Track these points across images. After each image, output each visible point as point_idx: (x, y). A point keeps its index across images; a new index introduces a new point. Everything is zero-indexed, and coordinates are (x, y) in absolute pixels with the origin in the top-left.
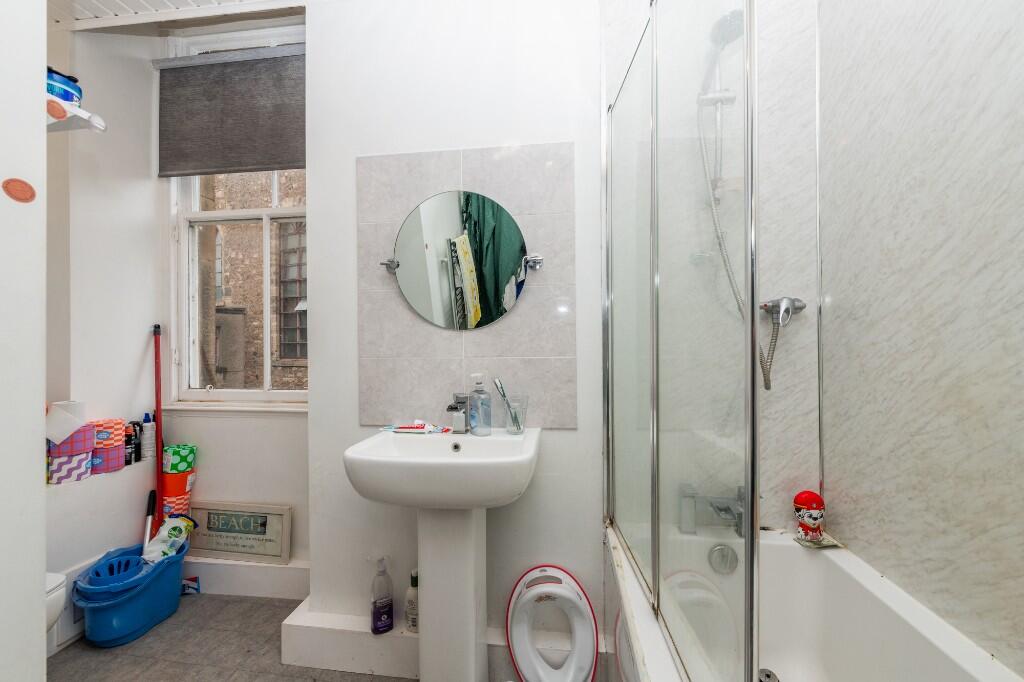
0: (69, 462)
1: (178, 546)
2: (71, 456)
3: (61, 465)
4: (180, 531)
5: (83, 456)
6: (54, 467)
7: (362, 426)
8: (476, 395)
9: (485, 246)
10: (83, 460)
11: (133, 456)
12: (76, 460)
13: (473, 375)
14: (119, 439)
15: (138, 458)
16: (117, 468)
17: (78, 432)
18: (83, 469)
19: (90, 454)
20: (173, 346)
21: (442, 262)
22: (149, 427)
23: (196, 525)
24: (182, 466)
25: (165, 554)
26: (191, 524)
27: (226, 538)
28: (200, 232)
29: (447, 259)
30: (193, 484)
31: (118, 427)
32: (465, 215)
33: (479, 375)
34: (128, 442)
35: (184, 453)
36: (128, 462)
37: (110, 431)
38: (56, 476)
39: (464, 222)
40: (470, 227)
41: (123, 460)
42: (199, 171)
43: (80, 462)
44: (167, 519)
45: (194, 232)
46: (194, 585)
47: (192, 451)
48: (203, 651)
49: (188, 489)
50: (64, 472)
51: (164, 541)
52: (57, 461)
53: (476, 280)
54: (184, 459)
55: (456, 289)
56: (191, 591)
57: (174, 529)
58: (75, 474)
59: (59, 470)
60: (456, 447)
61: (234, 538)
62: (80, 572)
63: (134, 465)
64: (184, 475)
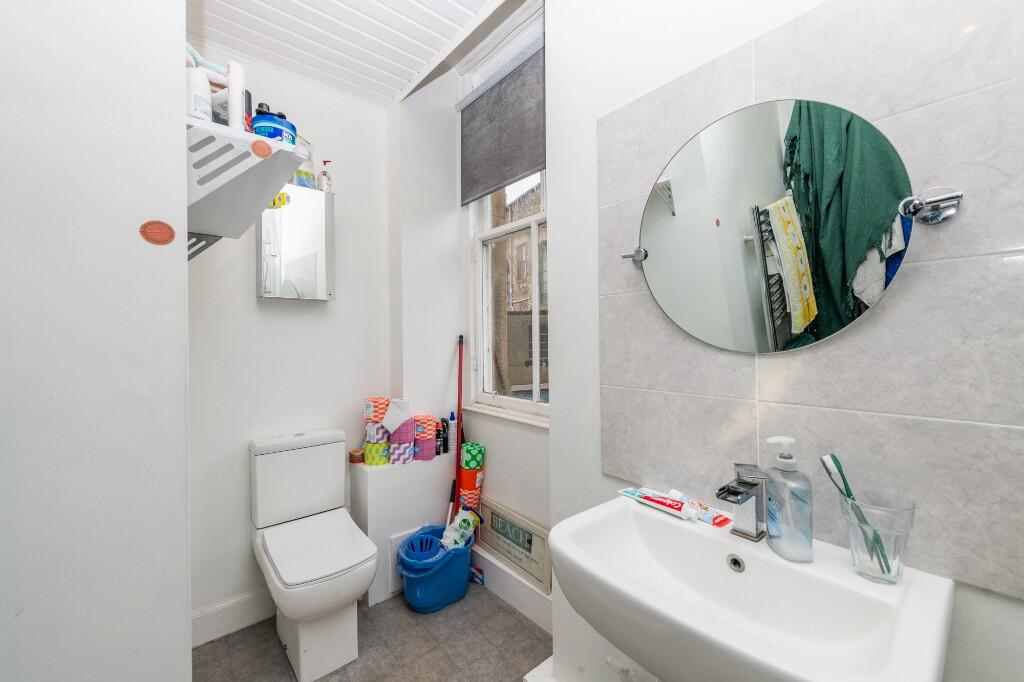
0: (398, 448)
1: (466, 538)
2: (400, 444)
3: (395, 449)
4: (469, 524)
5: (407, 445)
6: (391, 450)
7: (607, 476)
8: (778, 478)
9: (823, 208)
10: (407, 448)
11: (442, 448)
12: (403, 446)
13: (771, 440)
14: (431, 434)
15: (446, 450)
16: (430, 458)
17: (403, 425)
18: (406, 456)
19: (412, 444)
20: (472, 354)
21: (746, 242)
22: (453, 424)
23: (482, 521)
24: (473, 464)
25: (456, 543)
26: (478, 519)
27: (503, 541)
28: (492, 248)
29: (754, 236)
30: (482, 481)
31: (431, 422)
32: (789, 169)
33: (786, 440)
34: (438, 436)
35: (474, 452)
36: (438, 453)
37: (425, 426)
38: (393, 457)
39: (787, 181)
40: (797, 185)
41: (435, 452)
42: (489, 190)
43: (405, 449)
44: (460, 510)
45: (487, 250)
46: (480, 576)
47: (480, 452)
48: (469, 656)
49: (477, 486)
50: (395, 456)
51: (456, 530)
52: (393, 446)
53: (806, 260)
54: (474, 458)
55: (768, 277)
56: (477, 580)
57: (464, 521)
58: (402, 457)
59: (393, 453)
60: (736, 563)
61: (509, 545)
62: (404, 539)
63: (443, 456)
64: (474, 472)
